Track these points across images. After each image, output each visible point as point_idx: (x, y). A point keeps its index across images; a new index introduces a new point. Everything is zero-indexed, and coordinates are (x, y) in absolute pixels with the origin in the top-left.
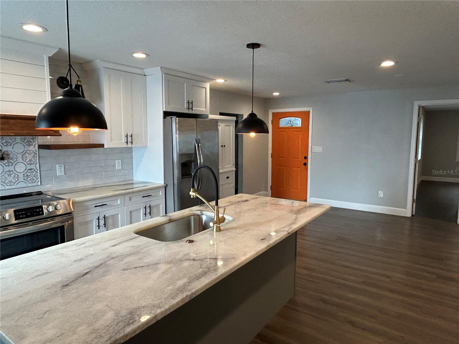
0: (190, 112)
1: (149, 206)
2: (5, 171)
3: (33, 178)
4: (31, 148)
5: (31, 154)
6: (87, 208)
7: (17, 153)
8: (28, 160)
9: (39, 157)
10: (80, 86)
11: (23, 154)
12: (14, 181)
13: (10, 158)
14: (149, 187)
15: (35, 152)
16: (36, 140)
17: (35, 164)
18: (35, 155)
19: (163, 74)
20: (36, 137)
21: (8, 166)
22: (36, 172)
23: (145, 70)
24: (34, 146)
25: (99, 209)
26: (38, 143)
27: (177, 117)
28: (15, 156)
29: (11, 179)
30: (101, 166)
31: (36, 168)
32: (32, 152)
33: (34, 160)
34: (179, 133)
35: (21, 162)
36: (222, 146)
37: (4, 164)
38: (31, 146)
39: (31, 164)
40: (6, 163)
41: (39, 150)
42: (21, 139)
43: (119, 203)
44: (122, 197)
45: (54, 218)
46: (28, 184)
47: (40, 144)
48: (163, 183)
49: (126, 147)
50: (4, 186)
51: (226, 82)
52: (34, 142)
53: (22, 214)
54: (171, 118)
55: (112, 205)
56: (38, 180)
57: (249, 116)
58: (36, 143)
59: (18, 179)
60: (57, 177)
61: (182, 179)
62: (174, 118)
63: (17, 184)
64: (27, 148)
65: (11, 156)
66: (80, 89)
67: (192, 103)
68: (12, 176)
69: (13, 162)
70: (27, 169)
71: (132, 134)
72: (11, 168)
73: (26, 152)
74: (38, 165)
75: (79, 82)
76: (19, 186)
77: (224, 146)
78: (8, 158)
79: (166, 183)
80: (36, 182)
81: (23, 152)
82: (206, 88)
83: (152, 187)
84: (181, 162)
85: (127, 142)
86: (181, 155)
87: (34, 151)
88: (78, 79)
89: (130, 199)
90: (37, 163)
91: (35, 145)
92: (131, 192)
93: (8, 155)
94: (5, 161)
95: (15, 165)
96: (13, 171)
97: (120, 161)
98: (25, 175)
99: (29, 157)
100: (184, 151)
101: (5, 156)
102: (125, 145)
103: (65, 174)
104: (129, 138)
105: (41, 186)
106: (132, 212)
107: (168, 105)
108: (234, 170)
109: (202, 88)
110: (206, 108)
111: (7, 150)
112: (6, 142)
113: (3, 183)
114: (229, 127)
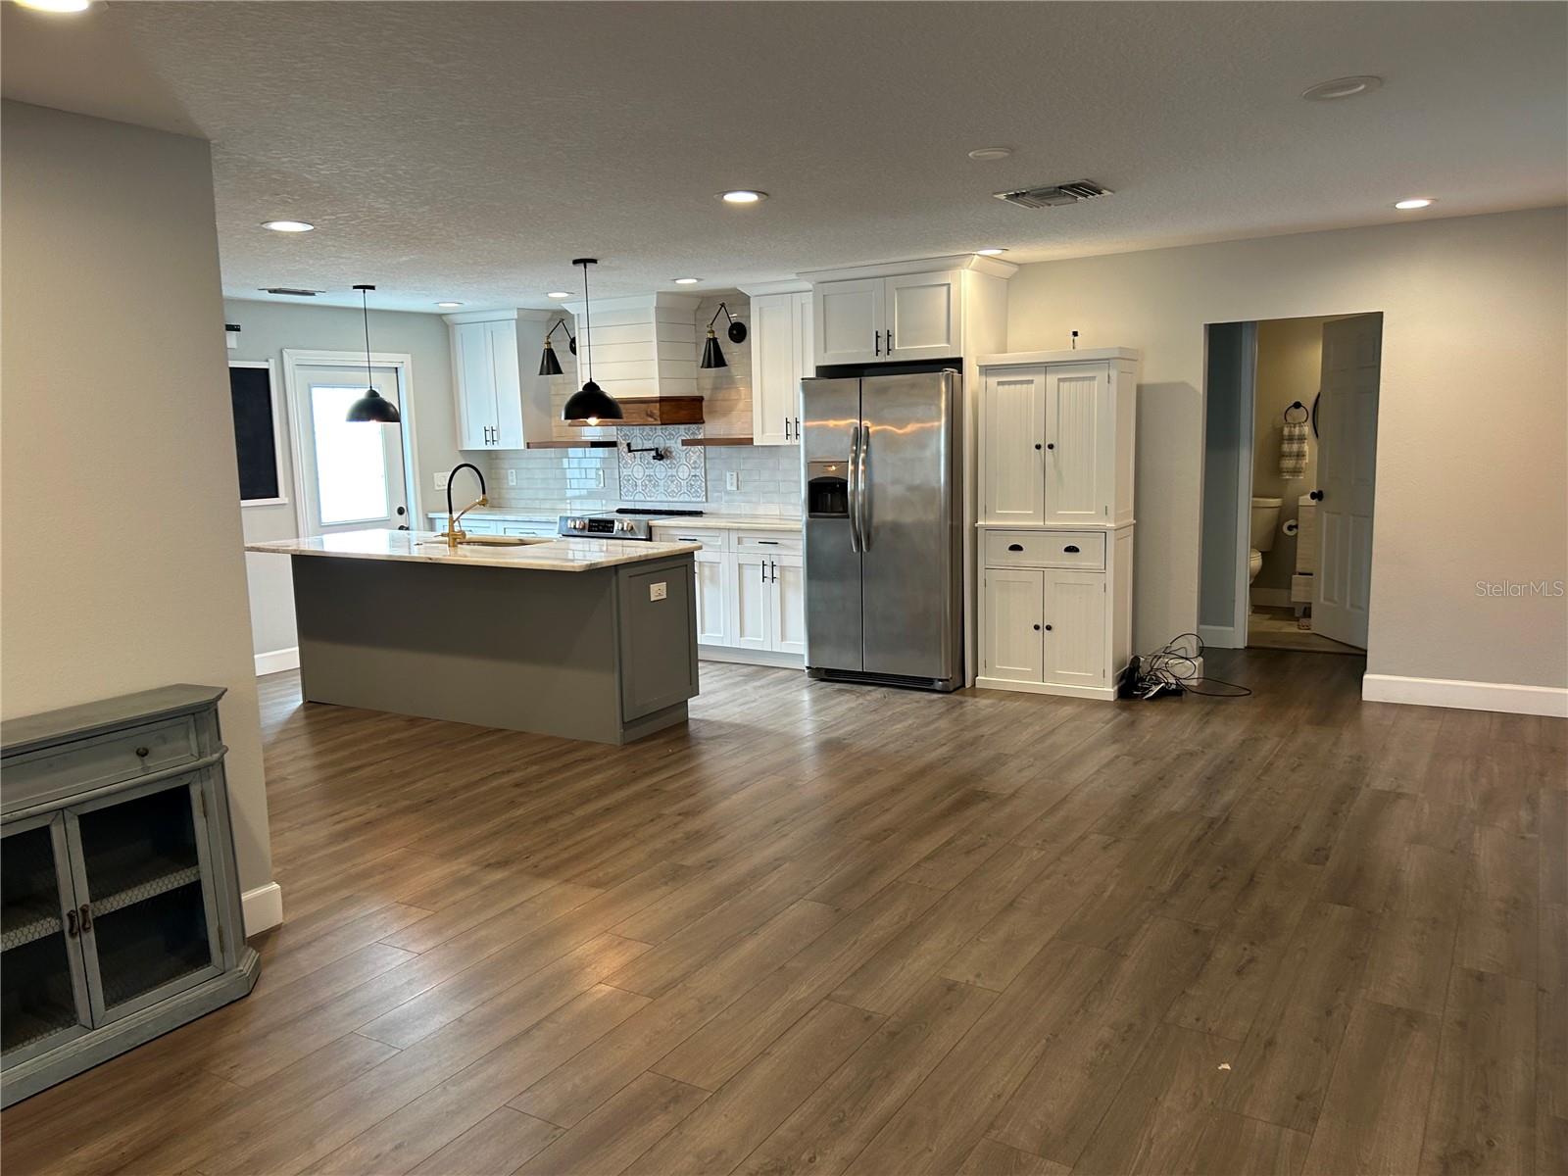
2: (667, 476)
3: (698, 489)
5: (696, 453)
8: (692, 461)
9: (705, 458)
12: (677, 492)
13: (672, 457)
16: (701, 432)
17: (700, 468)
18: (701, 454)
20: (701, 426)
21: (671, 468)
22: (701, 480)
28: (678, 455)
29: (673, 487)
31: (701, 475)
35: (684, 466)
36: (1039, 447)
37: (666, 465)
39: (695, 468)
40: (669, 464)
41: (704, 448)
42: (685, 429)
43: (720, 544)
44: (725, 534)
46: (690, 496)
50: (667, 496)
52: (699, 434)
55: (708, 545)
56: (703, 494)
58: (701, 437)
59: (681, 489)
60: (728, 493)
61: (811, 517)
63: (680, 495)
65: (674, 454)
68: (675, 483)
69: (676, 463)
70: (691, 474)
71: (796, 419)
72: (674, 472)
73: (691, 450)
74: (703, 470)
76: (680, 498)
78: (670, 458)
80: (701, 497)
82: (949, 286)
83: (777, 528)
84: (809, 481)
86: (809, 465)
87: (700, 449)
89: (740, 541)
90: (702, 468)
93: (671, 452)
94: (668, 462)
95: (678, 467)
96: (675, 476)
98: (688, 484)
99: (694, 457)
100: (819, 455)
101: (667, 454)
103: (738, 488)
105: (708, 504)
106: (745, 566)
107: (825, 351)
108: (1110, 529)
109: (939, 288)
110: (948, 340)
111: (668, 445)
112: (670, 434)
113: (667, 493)
114: (1086, 383)
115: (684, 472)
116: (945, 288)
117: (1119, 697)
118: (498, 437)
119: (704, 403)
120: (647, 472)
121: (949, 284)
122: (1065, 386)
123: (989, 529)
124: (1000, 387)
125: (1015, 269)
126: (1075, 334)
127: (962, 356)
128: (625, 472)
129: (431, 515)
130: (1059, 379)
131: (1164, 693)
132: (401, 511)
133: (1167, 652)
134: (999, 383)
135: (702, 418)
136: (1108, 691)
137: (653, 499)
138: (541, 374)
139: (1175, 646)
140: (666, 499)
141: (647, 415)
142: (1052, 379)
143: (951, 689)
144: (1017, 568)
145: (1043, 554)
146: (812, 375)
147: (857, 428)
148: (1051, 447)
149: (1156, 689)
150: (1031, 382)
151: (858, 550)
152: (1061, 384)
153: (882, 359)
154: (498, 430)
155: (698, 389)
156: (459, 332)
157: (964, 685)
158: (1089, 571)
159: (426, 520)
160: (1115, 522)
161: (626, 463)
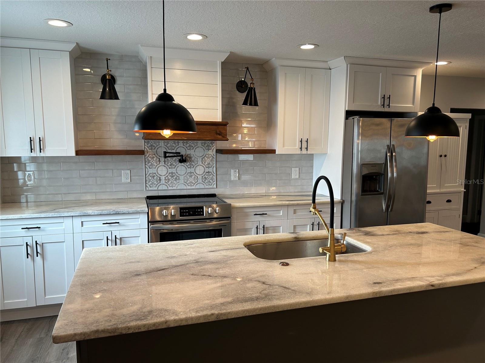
0: (386, 109)
1: (318, 223)
2: (187, 173)
3: (210, 180)
4: (210, 152)
5: (209, 158)
6: (246, 215)
7: (198, 157)
8: (207, 163)
9: (216, 161)
10: (252, 88)
11: (203, 157)
12: (194, 182)
13: (192, 161)
14: (321, 201)
15: (214, 156)
16: (214, 145)
17: (212, 167)
18: (213, 159)
19: (349, 65)
20: (215, 141)
21: (190, 168)
22: (213, 175)
23: (328, 62)
24: (213, 151)
25: (259, 218)
26: (216, 148)
27: (360, 117)
28: (196, 159)
29: (191, 180)
30: (276, 174)
31: (213, 172)
32: (210, 156)
33: (212, 164)
34: (361, 139)
35: (201, 165)
36: (441, 156)
37: (187, 166)
38: (210, 151)
39: (209, 167)
40: (189, 165)
41: (216, 155)
42: (202, 143)
43: (281, 214)
44: (286, 209)
45: (213, 220)
46: (205, 186)
47: (217, 149)
48: (340, 199)
49: (300, 153)
50: (186, 186)
51: (451, 64)
52: (213, 146)
53: (186, 212)
54: (354, 118)
55: (274, 216)
56: (214, 183)
57: (427, 111)
58: (214, 148)
59: (197, 181)
60: (231, 182)
61: (362, 195)
62: (356, 118)
63: (196, 185)
64: (207, 152)
65: (193, 159)
66: (253, 92)
67: (389, 98)
68: (193, 177)
69: (194, 164)
70: (206, 171)
71: (307, 139)
72: (192, 170)
73: (205, 156)
74: (215, 168)
75: (252, 84)
76: (198, 187)
77: (445, 156)
78: (191, 161)
79: (343, 199)
80: (212, 185)
81: (203, 156)
82: (415, 76)
83: (324, 202)
84: (363, 175)
85: (301, 148)
86: (362, 166)
87: (212, 155)
88: (251, 82)
89: (295, 212)
90: (214, 167)
91: (213, 149)
92: (295, 204)
93: (190, 158)
94: (188, 163)
95: (196, 167)
96: (193, 172)
97: (298, 169)
98: (203, 177)
99: (208, 161)
100: (368, 160)
101: (188, 159)
102: (299, 152)
103: (239, 179)
104: (304, 143)
105: (216, 189)
106: (297, 227)
107: (353, 103)
108: (463, 191)
109: (408, 77)
110: (413, 103)
111: (189, 153)
112: (190, 146)
113: (185, 183)
115: (200, 170)
116: (413, 78)
120: (170, 171)
127: (418, 112)
128: (151, 171)
137: (174, 188)
140: (185, 188)
141: (217, 134)
144: (429, 212)
147: (388, 145)
151: (386, 211)
158: (454, 209)
160: (464, 188)
161: (152, 165)
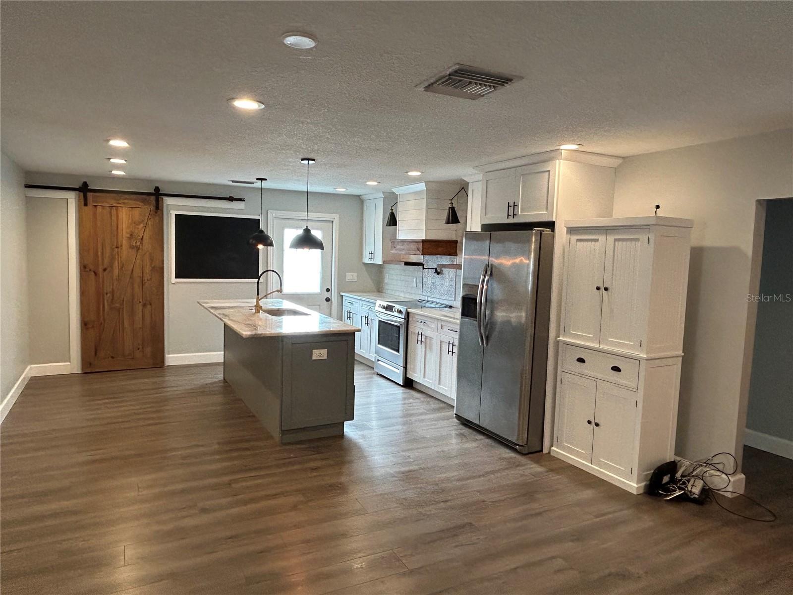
3: (452, 293)
6: (416, 321)
10: (450, 208)
29: (442, 290)
36: (598, 289)
39: (451, 281)
44: (436, 322)
55: (430, 326)
65: (444, 272)
80: (453, 297)
89: (442, 327)
93: (442, 271)
94: (442, 276)
105: (454, 302)
107: (486, 214)
108: (643, 358)
109: (542, 174)
110: (547, 210)
113: (439, 293)
114: (633, 243)
115: (447, 283)
116: (547, 173)
117: (645, 493)
118: (374, 257)
119: (458, 244)
120: (433, 281)
121: (549, 171)
122: (619, 244)
123: (566, 343)
124: (579, 243)
125: (620, 161)
126: (658, 207)
127: (554, 220)
128: (425, 280)
129: (342, 294)
130: (616, 240)
131: (685, 499)
132: (328, 290)
133: (707, 463)
134: (578, 240)
135: (456, 252)
136: (633, 485)
137: (434, 296)
138: (387, 226)
139: (716, 460)
140: (439, 297)
142: (611, 239)
143: (526, 452)
144: (581, 375)
145: (598, 368)
146: (479, 229)
147: (486, 265)
148: (606, 289)
149: (678, 493)
150: (597, 240)
151: (482, 345)
152: (616, 243)
153: (511, 220)
154: (374, 254)
155: (456, 236)
156: (366, 204)
157: (542, 451)
158: (628, 388)
159: (339, 296)
160: (647, 353)
161: (425, 275)
